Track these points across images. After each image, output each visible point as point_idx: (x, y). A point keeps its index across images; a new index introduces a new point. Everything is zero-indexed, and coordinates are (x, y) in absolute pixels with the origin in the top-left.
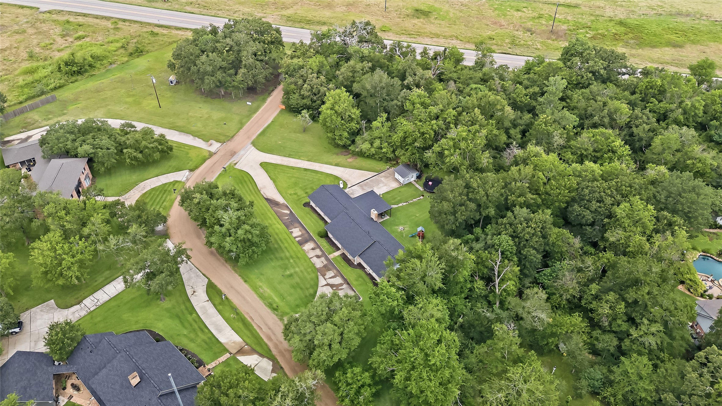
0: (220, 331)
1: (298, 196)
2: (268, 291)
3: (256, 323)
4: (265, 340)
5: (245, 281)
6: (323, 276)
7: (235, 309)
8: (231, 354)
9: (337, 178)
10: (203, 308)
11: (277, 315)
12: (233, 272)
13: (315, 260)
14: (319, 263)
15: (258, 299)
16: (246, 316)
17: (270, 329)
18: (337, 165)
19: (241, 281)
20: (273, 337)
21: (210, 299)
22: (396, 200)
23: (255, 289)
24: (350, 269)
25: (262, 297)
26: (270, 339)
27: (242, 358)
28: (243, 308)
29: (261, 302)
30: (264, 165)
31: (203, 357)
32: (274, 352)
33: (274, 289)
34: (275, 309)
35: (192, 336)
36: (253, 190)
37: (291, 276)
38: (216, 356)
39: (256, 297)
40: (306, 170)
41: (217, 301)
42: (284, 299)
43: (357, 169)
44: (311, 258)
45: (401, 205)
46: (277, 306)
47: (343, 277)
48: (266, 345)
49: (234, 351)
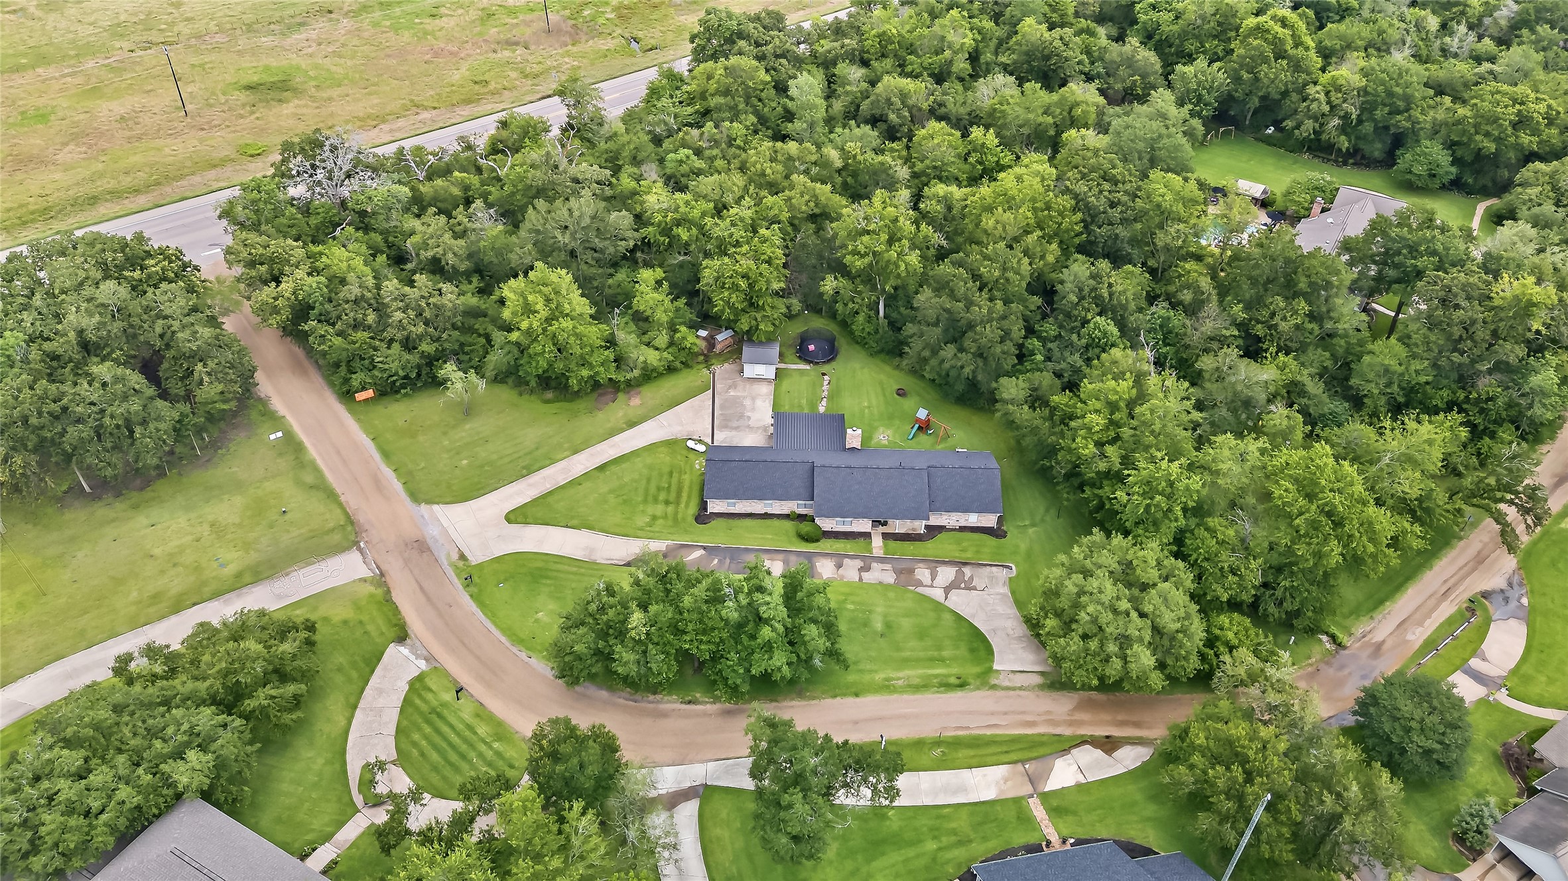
0: (963, 789)
1: (663, 517)
2: (909, 674)
3: (978, 726)
5: (857, 695)
6: (922, 585)
8: (1031, 796)
9: (671, 444)
11: (978, 688)
12: (813, 702)
13: (870, 577)
14: (883, 576)
15: (917, 695)
16: (953, 735)
17: (1005, 713)
18: (632, 424)
19: (850, 700)
20: (1029, 718)
22: (806, 406)
23: (887, 687)
24: (930, 544)
25: (917, 688)
26: (1032, 724)
27: (1052, 786)
28: (928, 730)
29: (928, 695)
30: (519, 516)
31: (1018, 840)
33: (906, 663)
34: (962, 684)
35: (948, 838)
36: (582, 571)
37: (889, 626)
38: (1027, 821)
39: (912, 697)
40: (602, 468)
42: (943, 660)
43: (671, 406)
44: (860, 579)
45: (822, 408)
46: (959, 678)
48: (1041, 736)
49: (1028, 790)
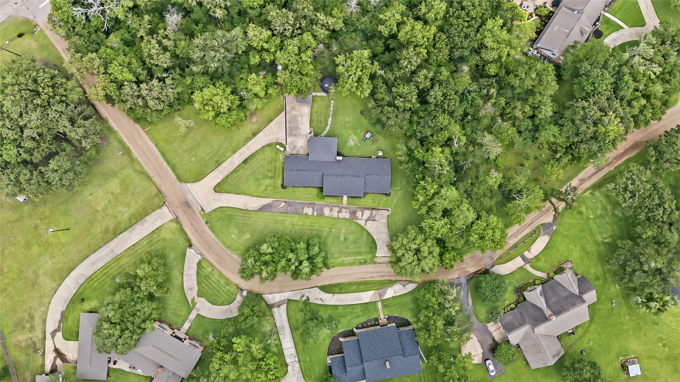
0: (360, 299)
1: (270, 186)
2: (350, 259)
3: (367, 277)
4: (382, 279)
5: (333, 267)
6: (358, 219)
7: (350, 284)
8: (379, 301)
9: (270, 145)
10: (337, 300)
11: (370, 263)
13: (341, 215)
14: (345, 214)
15: (351, 267)
16: (360, 280)
17: (377, 273)
18: (254, 135)
20: (383, 274)
21: (334, 293)
22: (323, 121)
23: (342, 264)
24: (363, 200)
25: (351, 264)
26: (383, 276)
27: (385, 297)
28: (353, 279)
29: (354, 267)
30: (218, 188)
31: (373, 316)
32: (393, 279)
33: (349, 254)
34: (365, 262)
35: (354, 315)
36: (244, 215)
37: (345, 239)
38: (376, 310)
39: (349, 267)
40: (245, 161)
41: (337, 290)
42: (361, 253)
43: (268, 123)
44: (338, 216)
45: (329, 123)
46: (364, 260)
47: (367, 209)
48: (385, 280)
49: (379, 299)
